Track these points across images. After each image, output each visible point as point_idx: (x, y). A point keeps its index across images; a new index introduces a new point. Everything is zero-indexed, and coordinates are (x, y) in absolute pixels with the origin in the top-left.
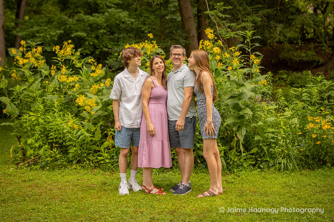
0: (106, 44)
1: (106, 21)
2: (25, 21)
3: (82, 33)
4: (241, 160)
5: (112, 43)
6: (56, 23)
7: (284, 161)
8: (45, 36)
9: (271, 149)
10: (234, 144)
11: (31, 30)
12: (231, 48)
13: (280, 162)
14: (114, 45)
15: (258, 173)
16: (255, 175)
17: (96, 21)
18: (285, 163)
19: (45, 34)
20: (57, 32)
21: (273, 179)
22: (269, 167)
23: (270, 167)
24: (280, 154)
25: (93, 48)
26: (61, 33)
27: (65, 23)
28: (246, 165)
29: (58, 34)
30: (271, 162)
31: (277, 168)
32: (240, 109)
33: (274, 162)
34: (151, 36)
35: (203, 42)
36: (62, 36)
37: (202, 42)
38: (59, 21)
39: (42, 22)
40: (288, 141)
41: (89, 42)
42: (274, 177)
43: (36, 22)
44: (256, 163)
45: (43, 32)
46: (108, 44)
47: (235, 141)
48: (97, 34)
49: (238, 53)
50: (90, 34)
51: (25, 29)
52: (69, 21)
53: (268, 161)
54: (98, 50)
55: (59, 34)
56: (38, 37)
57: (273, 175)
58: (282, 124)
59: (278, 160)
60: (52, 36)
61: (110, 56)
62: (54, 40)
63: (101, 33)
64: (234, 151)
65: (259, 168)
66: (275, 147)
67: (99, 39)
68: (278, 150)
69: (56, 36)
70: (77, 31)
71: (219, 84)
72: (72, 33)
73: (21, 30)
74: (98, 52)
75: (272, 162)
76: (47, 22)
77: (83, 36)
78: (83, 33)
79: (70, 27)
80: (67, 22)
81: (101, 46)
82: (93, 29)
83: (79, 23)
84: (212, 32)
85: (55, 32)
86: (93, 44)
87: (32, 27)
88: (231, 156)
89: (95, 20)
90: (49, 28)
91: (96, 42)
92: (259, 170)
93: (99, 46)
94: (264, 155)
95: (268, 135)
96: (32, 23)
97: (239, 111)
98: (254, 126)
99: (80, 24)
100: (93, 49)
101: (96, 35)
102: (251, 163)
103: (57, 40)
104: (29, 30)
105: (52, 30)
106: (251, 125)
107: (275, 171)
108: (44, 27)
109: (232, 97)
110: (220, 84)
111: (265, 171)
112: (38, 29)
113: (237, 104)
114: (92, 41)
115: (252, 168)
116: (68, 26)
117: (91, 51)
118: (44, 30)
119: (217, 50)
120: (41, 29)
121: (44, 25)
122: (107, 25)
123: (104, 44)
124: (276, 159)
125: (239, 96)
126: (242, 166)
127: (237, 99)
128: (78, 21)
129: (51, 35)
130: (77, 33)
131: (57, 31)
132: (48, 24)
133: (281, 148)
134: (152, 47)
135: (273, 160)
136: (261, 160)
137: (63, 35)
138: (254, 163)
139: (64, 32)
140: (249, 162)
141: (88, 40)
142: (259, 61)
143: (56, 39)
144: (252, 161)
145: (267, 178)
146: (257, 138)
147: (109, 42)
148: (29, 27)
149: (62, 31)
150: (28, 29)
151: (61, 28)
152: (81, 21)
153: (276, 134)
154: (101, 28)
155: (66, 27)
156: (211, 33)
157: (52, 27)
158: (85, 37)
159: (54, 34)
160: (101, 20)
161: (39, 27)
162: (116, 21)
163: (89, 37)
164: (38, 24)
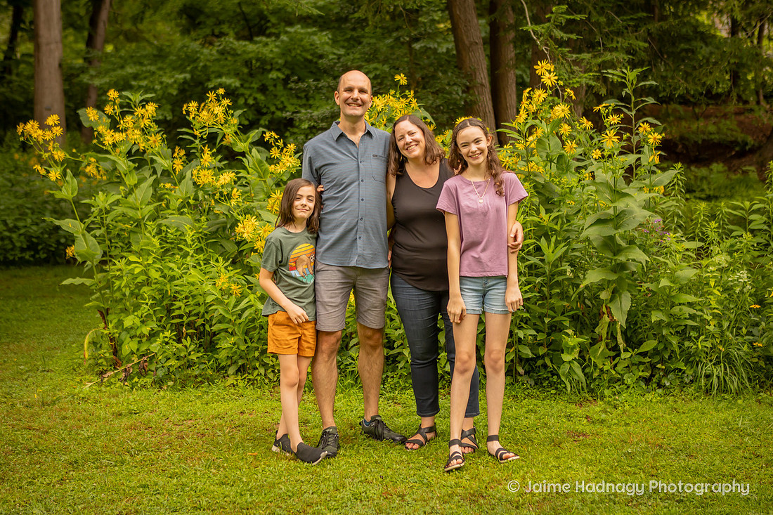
0: (282, 102)
1: (283, 54)
2: (107, 55)
3: (231, 78)
4: (619, 368)
5: (295, 101)
6: (174, 58)
7: (718, 371)
8: (152, 87)
9: (687, 344)
10: (602, 330)
11: (119, 72)
12: (598, 108)
13: (708, 372)
14: (300, 106)
15: (659, 398)
16: (653, 404)
17: (262, 53)
18: (722, 375)
19: (152, 82)
20: (177, 78)
21: (697, 414)
22: (683, 386)
23: (686, 383)
24: (707, 353)
25: (255, 112)
26: (185, 78)
27: (195, 58)
28: (629, 380)
29: (178, 81)
30: (687, 372)
31: (703, 387)
32: (618, 250)
33: (695, 372)
34: (402, 79)
35: (532, 93)
36: (186, 86)
37: (529, 93)
38: (181, 54)
39: (145, 57)
40: (726, 324)
41: (246, 100)
42: (697, 409)
43: (132, 57)
44: (652, 376)
45: (145, 78)
46: (286, 104)
47: (606, 323)
48: (264, 82)
49: (615, 117)
50: (247, 81)
51: (107, 72)
52: (202, 53)
53: (680, 370)
54: (264, 117)
55: (182, 81)
56: (135, 88)
57: (695, 404)
58: (712, 283)
59: (704, 369)
60: (166, 87)
61: (291, 130)
62: (169, 94)
63: (272, 79)
64: (602, 347)
65: (660, 386)
66: (697, 338)
67: (267, 92)
68: (705, 344)
69: (176, 86)
70: (220, 76)
71: (568, 190)
72: (209, 80)
73: (100, 73)
74: (265, 120)
75: (690, 372)
76: (155, 56)
77: (233, 85)
78: (232, 80)
79: (205, 66)
80: (198, 55)
81: (273, 109)
82: (253, 72)
83: (224, 57)
84: (552, 70)
85: (173, 77)
86: (253, 105)
87: (122, 67)
88: (594, 357)
89: (259, 52)
90: (160, 69)
91: (261, 100)
92: (660, 391)
93: (268, 108)
94: (670, 357)
95: (681, 310)
96: (121, 57)
97: (615, 255)
98: (648, 289)
99: (226, 59)
100: (255, 115)
101: (260, 84)
102: (641, 374)
103: (177, 95)
104: (116, 73)
105: (165, 73)
106: (641, 286)
107: (697, 394)
108: (149, 68)
109: (599, 222)
110: (570, 191)
111: (674, 393)
112: (135, 71)
113: (612, 238)
114: (252, 98)
115: (644, 386)
116: (201, 64)
117: (250, 119)
118: (148, 74)
119: (563, 111)
120: (142, 71)
121: (149, 62)
122: (286, 62)
123: (278, 103)
124: (700, 367)
125: (617, 219)
126: (619, 383)
127: (610, 225)
128: (222, 53)
129: (164, 84)
130: (219, 80)
131: (177, 76)
132: (156, 61)
133: (710, 340)
134: (404, 105)
135: (692, 368)
136: (664, 367)
137: (189, 86)
138: (647, 374)
139: (192, 77)
140: (636, 372)
141: (243, 95)
142: (661, 137)
143: (175, 92)
144: (643, 371)
145: (681, 411)
146: (655, 317)
147: (289, 99)
148: (116, 66)
149: (188, 76)
150: (114, 70)
151: (185, 68)
152: (228, 53)
153: (700, 307)
154: (271, 70)
155: (196, 67)
156: (550, 72)
157: (165, 66)
158: (236, 88)
159: (170, 81)
160: (272, 51)
161: (138, 67)
162: (304, 54)
163: (245, 88)
164: (135, 59)
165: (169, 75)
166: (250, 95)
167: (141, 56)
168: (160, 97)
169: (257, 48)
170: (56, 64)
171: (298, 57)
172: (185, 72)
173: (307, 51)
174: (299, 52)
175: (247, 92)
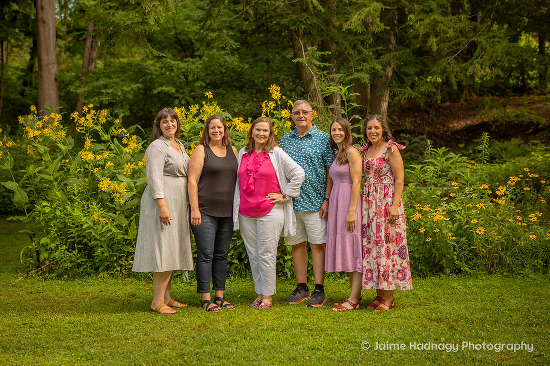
1: (206, 69)
3: (169, 86)
6: (131, 73)
8: (116, 93)
11: (95, 84)
17: (190, 69)
19: (116, 90)
20: (133, 87)
26: (138, 87)
27: (145, 73)
38: (136, 70)
39: (113, 72)
41: (180, 101)
43: (104, 73)
45: (113, 87)
48: (193, 88)
50: (181, 88)
51: (87, 83)
52: (149, 70)
55: (136, 89)
60: (126, 93)
62: (128, 98)
63: (197, 86)
69: (132, 92)
70: (162, 86)
73: (82, 84)
76: (120, 71)
77: (170, 91)
78: (170, 88)
79: (152, 79)
80: (147, 71)
85: (130, 86)
86: (184, 104)
87: (98, 80)
89: (188, 68)
90: (122, 81)
91: (190, 101)
104: (92, 84)
105: (125, 83)
108: (115, 80)
112: (105, 83)
114: (184, 99)
116: (149, 77)
118: (114, 84)
120: (110, 82)
121: (115, 76)
130: (160, 88)
131: (132, 85)
139: (143, 86)
141: (178, 98)
143: (131, 97)
148: (93, 80)
149: (140, 85)
150: (91, 82)
151: (139, 80)
154: (198, 80)
157: (125, 79)
158: (173, 94)
159: (128, 89)
160: (197, 67)
161: (107, 80)
162: (220, 68)
163: (180, 93)
164: (106, 74)
165: (127, 85)
166: (183, 98)
167: (110, 72)
168: (121, 100)
169: (187, 65)
170: (53, 79)
171: (216, 71)
172: (139, 83)
173: (221, 66)
174: (216, 67)
175: (181, 96)
